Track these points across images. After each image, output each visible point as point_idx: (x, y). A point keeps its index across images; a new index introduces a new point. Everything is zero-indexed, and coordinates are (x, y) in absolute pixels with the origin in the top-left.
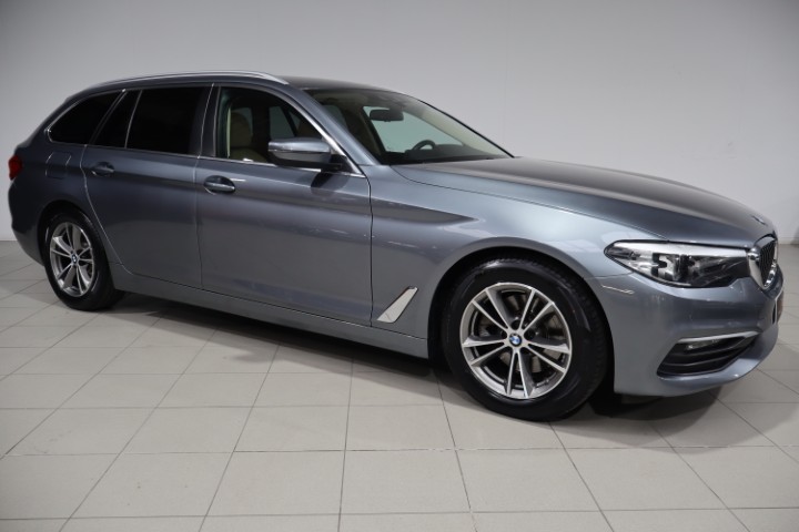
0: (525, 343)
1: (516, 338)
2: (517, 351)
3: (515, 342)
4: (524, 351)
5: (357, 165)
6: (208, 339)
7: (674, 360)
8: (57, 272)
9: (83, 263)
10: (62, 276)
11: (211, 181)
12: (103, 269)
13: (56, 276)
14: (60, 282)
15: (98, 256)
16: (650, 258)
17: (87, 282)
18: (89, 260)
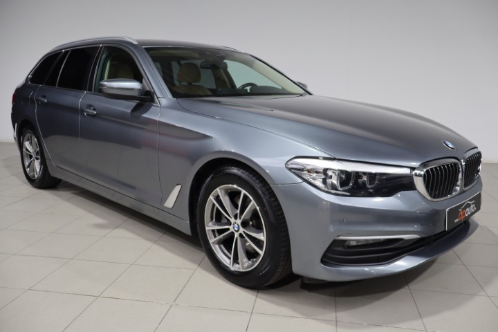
0: (242, 230)
1: (236, 225)
2: (236, 235)
3: (236, 229)
4: (241, 235)
5: (158, 98)
6: (90, 212)
7: (337, 253)
8: (27, 163)
9: (37, 159)
10: (29, 166)
11: (87, 108)
12: (43, 163)
13: (26, 166)
14: (28, 170)
15: (41, 154)
16: (322, 171)
17: (38, 170)
18: (39, 157)
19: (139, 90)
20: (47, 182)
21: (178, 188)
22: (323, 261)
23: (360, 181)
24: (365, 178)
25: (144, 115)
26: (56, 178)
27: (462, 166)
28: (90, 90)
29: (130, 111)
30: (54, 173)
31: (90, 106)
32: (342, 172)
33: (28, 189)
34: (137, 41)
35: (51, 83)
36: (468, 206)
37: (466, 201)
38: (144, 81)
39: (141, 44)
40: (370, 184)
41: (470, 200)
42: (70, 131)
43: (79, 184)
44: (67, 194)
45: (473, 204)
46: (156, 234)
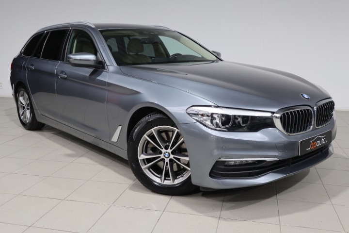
0: (172, 156)
1: (167, 154)
2: (167, 160)
3: (167, 156)
4: (171, 160)
5: (107, 66)
6: (64, 146)
7: (220, 169)
8: (21, 113)
9: (28, 109)
10: (22, 115)
11: (60, 73)
12: (32, 112)
13: (21, 115)
14: (22, 117)
15: (31, 106)
16: (210, 115)
17: (29, 117)
18: (29, 108)
19: (95, 60)
20: (35, 126)
21: (120, 128)
22: (210, 175)
23: (237, 121)
24: (239, 119)
25: (98, 78)
26: (41, 123)
27: (314, 112)
28: (63, 60)
29: (88, 75)
30: (40, 119)
31: (62, 72)
32: (223, 115)
33: (22, 130)
34: (94, 25)
35: (37, 55)
36: (319, 139)
37: (317, 136)
38: (98, 54)
39: (97, 27)
40: (243, 124)
41: (321, 135)
42: (50, 89)
43: (57, 127)
44: (48, 134)
45: (324, 138)
46: (107, 160)
